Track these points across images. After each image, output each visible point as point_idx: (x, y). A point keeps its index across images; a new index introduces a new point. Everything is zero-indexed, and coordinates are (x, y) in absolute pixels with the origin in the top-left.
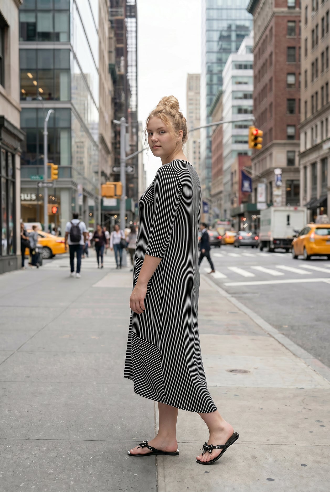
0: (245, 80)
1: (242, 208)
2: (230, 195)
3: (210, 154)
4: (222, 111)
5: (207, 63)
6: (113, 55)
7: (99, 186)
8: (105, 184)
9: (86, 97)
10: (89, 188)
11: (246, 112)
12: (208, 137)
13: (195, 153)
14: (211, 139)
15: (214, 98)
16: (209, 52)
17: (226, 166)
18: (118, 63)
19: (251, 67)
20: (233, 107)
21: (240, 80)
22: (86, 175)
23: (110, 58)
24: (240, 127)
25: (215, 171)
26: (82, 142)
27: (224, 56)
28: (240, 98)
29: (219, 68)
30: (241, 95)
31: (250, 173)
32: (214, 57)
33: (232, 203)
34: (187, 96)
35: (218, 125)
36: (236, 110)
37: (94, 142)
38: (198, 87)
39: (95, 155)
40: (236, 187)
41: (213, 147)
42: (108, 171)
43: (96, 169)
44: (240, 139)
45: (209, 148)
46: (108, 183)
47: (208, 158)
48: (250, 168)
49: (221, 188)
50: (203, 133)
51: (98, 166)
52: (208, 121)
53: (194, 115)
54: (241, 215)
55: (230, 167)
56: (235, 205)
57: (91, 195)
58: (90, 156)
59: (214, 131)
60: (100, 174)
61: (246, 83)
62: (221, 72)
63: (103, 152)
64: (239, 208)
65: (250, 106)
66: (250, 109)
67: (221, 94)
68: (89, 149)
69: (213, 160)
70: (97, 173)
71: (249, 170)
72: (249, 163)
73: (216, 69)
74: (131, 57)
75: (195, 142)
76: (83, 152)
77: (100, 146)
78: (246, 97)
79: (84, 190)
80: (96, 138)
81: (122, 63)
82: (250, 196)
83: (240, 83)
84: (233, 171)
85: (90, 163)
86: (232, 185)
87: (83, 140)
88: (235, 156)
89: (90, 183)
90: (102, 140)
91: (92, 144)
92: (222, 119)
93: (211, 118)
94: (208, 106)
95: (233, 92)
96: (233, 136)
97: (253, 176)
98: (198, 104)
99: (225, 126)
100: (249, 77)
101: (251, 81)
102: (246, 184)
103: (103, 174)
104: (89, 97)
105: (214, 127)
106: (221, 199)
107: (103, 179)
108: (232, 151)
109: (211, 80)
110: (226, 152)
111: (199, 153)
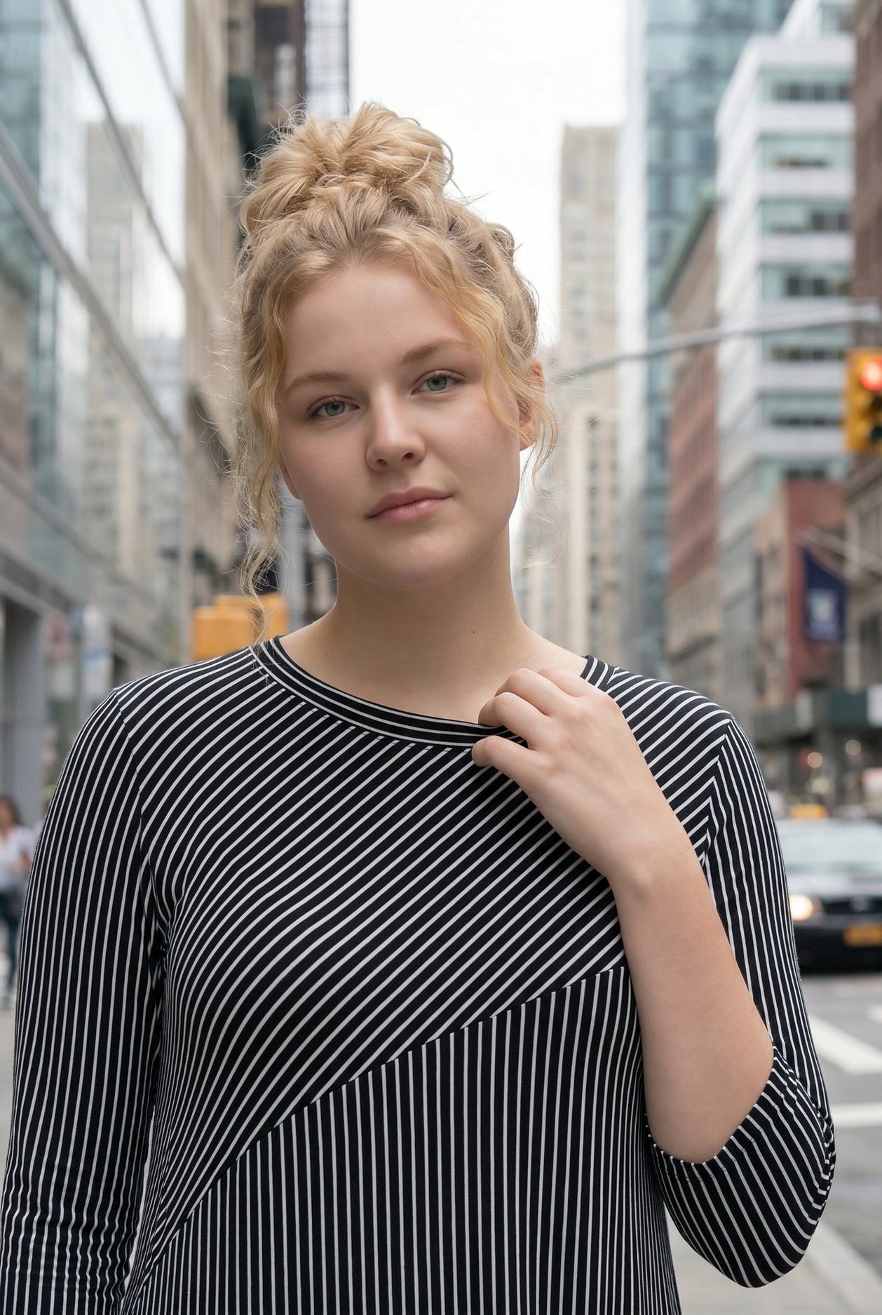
0: (816, 150)
1: (805, 712)
2: (748, 653)
3: (665, 477)
4: (713, 290)
5: (649, 77)
6: (245, 40)
7: (182, 611)
8: (211, 604)
9: (127, 221)
10: (139, 622)
11: (819, 288)
12: (652, 398)
13: (593, 467)
14: (667, 408)
15: (681, 233)
16: (657, 28)
17: (730, 526)
18: (268, 69)
19: (843, 93)
20: (764, 267)
21: (795, 149)
22: (127, 566)
23: (231, 51)
24: (795, 355)
25: (684, 545)
26: (109, 423)
27: (719, 47)
28: (793, 230)
29: (704, 101)
30: (797, 216)
31: (840, 558)
32: (678, 52)
33: (760, 687)
34: (564, 220)
35: (696, 348)
36: (776, 283)
37: (163, 424)
38: (608, 183)
39: (164, 475)
40: (777, 618)
41: (676, 445)
42: (222, 549)
43: (168, 541)
44: (794, 408)
45: (657, 447)
46: (224, 599)
47: (653, 491)
48: (841, 533)
49: (711, 623)
50: (632, 380)
51: (176, 524)
52: (652, 332)
53: (588, 304)
54: (799, 742)
55: (748, 532)
56: (774, 698)
57: (148, 654)
58: (143, 479)
59: (681, 374)
60: (185, 561)
61: (819, 164)
62: (708, 117)
63: (203, 464)
64: (789, 710)
65: (837, 266)
66: (835, 277)
67: (708, 214)
68: (141, 450)
69: (674, 502)
70: (171, 555)
71: (832, 542)
72: (831, 512)
73: (687, 102)
74: (320, 49)
75: (593, 423)
76: (114, 466)
77: (188, 440)
78: (820, 222)
79: (116, 632)
80: (171, 403)
81: (285, 77)
82: (837, 661)
83: (795, 164)
84: (762, 544)
85: (143, 510)
86: (759, 610)
87: (112, 409)
88: (772, 480)
89: (146, 597)
90: (197, 407)
91: (150, 428)
92: (714, 320)
93: (664, 318)
94: (654, 261)
95: (764, 203)
96: (763, 396)
97: (853, 570)
98: (608, 258)
99: (727, 353)
100: (832, 137)
101: (843, 155)
102: (823, 608)
103: (201, 560)
104: (139, 223)
105: (678, 359)
106: (709, 671)
107: (202, 582)
108: (759, 463)
109: (666, 148)
110: (730, 465)
111: (614, 467)
